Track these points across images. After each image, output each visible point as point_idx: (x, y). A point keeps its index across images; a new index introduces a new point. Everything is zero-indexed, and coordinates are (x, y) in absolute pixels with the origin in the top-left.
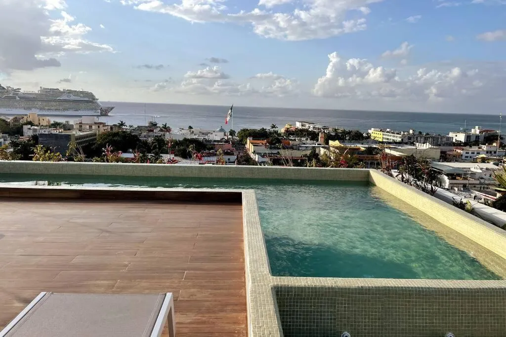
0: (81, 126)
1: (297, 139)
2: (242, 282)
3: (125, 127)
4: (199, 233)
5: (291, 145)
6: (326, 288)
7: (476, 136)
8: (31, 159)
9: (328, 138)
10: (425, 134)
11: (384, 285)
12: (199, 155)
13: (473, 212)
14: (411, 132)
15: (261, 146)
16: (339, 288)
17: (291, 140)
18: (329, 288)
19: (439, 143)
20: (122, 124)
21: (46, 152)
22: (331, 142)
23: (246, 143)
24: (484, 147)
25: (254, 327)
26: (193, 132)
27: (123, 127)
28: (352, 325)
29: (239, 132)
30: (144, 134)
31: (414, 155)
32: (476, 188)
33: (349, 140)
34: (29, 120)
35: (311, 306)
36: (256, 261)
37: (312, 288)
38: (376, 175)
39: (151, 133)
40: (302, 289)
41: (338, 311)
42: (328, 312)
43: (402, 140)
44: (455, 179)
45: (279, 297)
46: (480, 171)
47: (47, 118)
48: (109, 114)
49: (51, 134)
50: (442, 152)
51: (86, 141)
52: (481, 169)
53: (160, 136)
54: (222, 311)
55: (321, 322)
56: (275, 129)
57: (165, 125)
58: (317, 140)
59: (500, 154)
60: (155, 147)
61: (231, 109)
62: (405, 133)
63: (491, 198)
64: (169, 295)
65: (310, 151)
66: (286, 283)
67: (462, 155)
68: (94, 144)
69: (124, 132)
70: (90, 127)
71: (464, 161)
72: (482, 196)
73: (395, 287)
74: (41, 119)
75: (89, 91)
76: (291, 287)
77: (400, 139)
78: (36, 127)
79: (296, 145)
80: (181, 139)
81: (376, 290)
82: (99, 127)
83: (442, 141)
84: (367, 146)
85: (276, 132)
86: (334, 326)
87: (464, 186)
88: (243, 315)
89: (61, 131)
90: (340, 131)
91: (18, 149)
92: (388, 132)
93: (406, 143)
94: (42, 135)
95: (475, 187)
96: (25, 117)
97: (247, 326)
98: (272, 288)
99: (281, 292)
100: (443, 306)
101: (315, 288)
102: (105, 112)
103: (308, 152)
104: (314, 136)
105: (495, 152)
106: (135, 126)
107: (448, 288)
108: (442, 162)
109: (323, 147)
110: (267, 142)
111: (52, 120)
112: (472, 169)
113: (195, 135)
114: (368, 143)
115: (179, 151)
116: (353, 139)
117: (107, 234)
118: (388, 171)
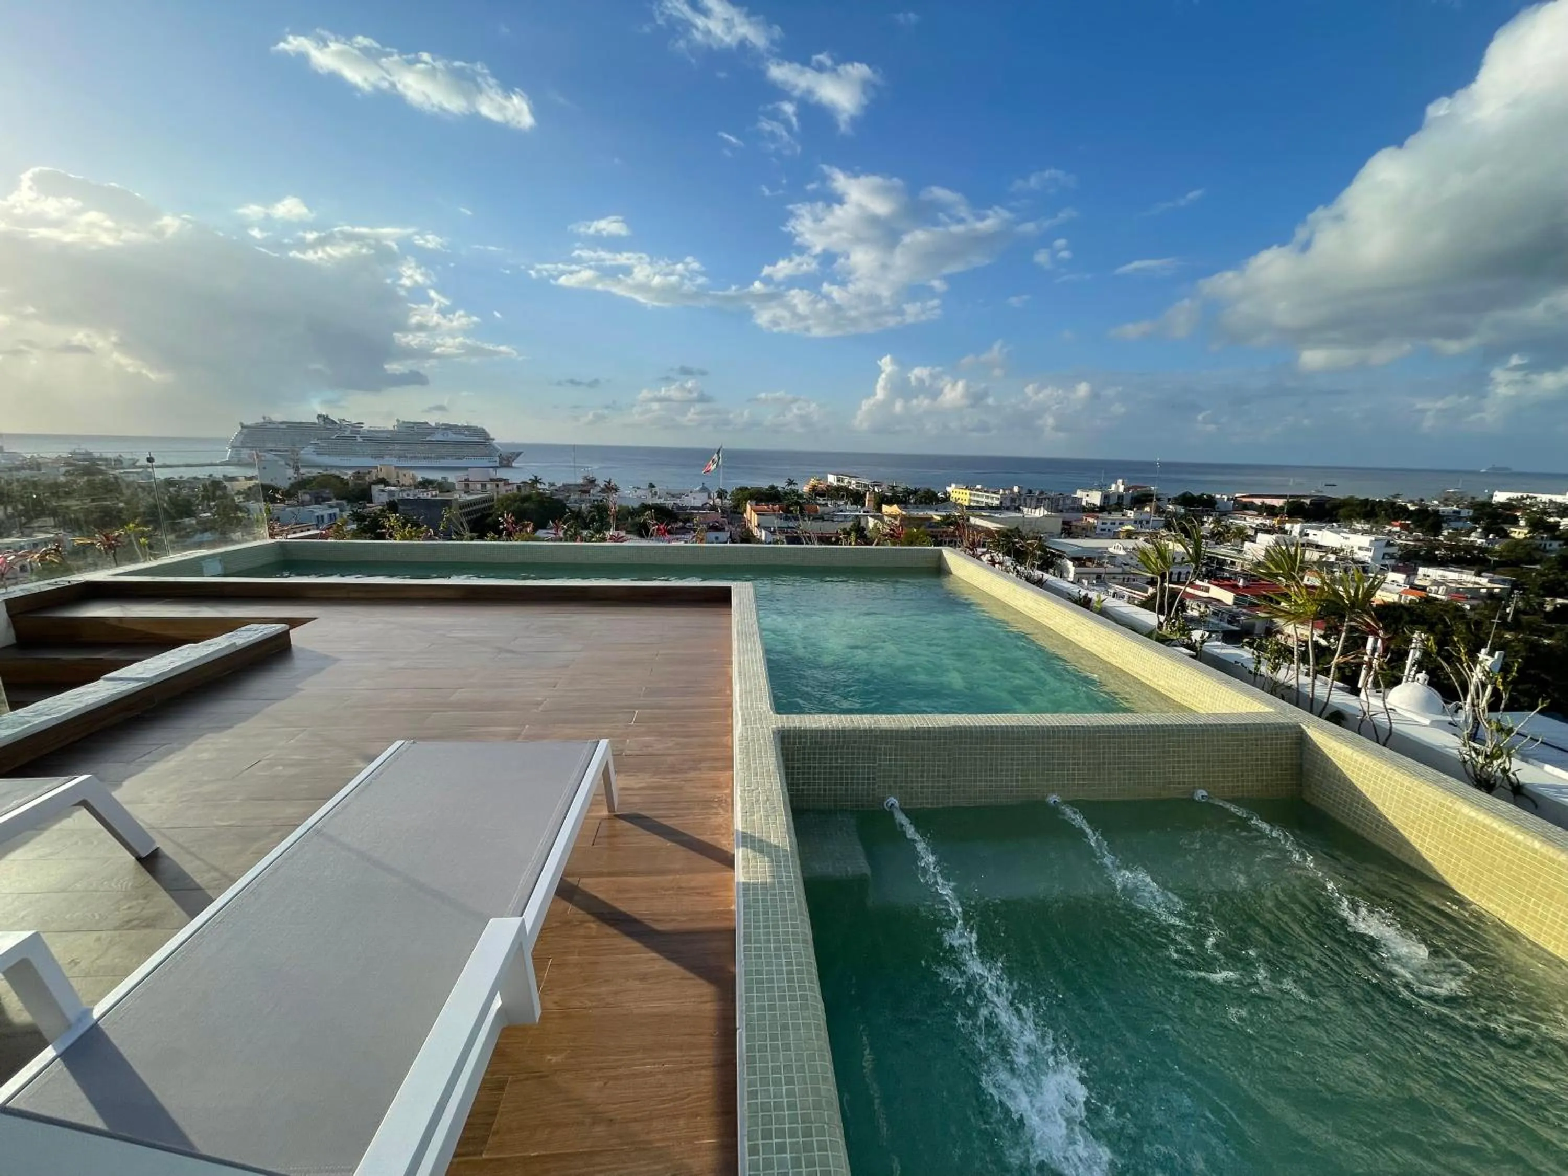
0: (467, 485)
1: (829, 503)
2: (728, 725)
3: (542, 486)
4: (661, 652)
5: (820, 513)
6: (860, 731)
7: (1119, 497)
8: (381, 536)
9: (882, 500)
10: (1037, 493)
11: (952, 724)
12: (661, 527)
13: (1104, 613)
14: (1016, 489)
15: (770, 515)
16: (881, 731)
17: (820, 505)
18: (865, 731)
19: (1060, 508)
20: (536, 481)
21: (404, 526)
22: (885, 508)
23: (745, 511)
24: (1131, 514)
25: (743, 791)
26: (656, 494)
27: (539, 485)
28: (901, 788)
29: (733, 493)
30: (573, 497)
31: (1021, 528)
32: (1116, 581)
33: (915, 503)
34: (380, 476)
35: (837, 759)
36: (751, 692)
37: (838, 731)
38: (954, 558)
39: (586, 496)
40: (822, 733)
41: (880, 765)
42: (863, 768)
43: (1001, 503)
44: (1084, 565)
45: (786, 745)
46: (1122, 552)
47: (412, 472)
48: (514, 464)
49: (419, 499)
50: (1064, 523)
51: (475, 512)
52: (1125, 549)
53: (601, 501)
54: (695, 769)
55: (852, 784)
56: (793, 487)
57: (609, 483)
58: (863, 505)
59: (1156, 524)
60: (593, 520)
61: (718, 452)
62: (1007, 492)
63: (1140, 595)
64: (604, 743)
65: (852, 523)
66: (797, 725)
67: (1095, 528)
68: (491, 515)
69: (540, 494)
70: (484, 486)
71: (1098, 537)
72: (1126, 591)
73: (970, 727)
74: (401, 476)
75: (479, 426)
76: (805, 731)
77: (998, 502)
78: (393, 488)
79: (828, 514)
80: (636, 505)
81: (940, 732)
82: (497, 486)
83: (1064, 504)
84: (944, 514)
85: (795, 492)
86: (874, 790)
87: (1098, 577)
88: (728, 773)
89: (434, 493)
90: (899, 489)
91: (365, 525)
92: (978, 490)
93: (1008, 509)
94: (404, 501)
95: (1114, 578)
96: (374, 471)
97: (733, 791)
98: (774, 733)
99: (789, 737)
100: (1043, 754)
101: (844, 731)
102: (506, 461)
103: (848, 525)
104: (857, 498)
105: (1148, 522)
106: (559, 484)
107: (1053, 727)
108: (1065, 538)
109: (871, 516)
110: (780, 508)
111: (420, 476)
112: (1111, 550)
113: (659, 498)
114: (945, 508)
115: (633, 525)
116: (921, 503)
117: (508, 655)
118: (972, 550)
